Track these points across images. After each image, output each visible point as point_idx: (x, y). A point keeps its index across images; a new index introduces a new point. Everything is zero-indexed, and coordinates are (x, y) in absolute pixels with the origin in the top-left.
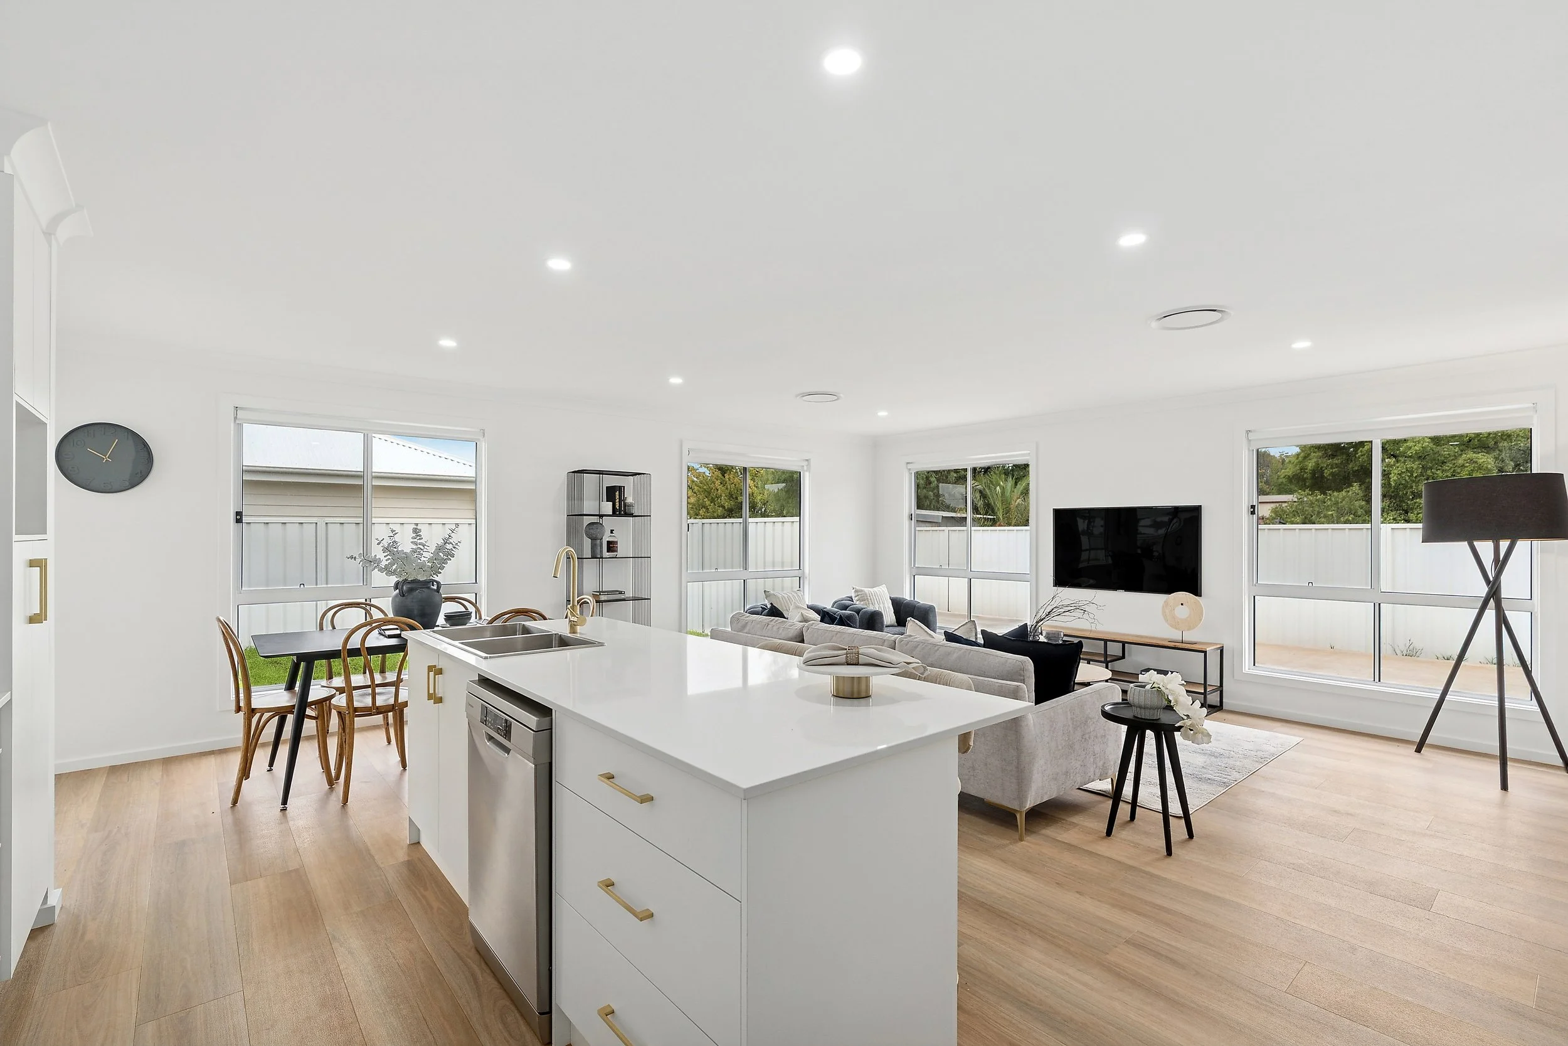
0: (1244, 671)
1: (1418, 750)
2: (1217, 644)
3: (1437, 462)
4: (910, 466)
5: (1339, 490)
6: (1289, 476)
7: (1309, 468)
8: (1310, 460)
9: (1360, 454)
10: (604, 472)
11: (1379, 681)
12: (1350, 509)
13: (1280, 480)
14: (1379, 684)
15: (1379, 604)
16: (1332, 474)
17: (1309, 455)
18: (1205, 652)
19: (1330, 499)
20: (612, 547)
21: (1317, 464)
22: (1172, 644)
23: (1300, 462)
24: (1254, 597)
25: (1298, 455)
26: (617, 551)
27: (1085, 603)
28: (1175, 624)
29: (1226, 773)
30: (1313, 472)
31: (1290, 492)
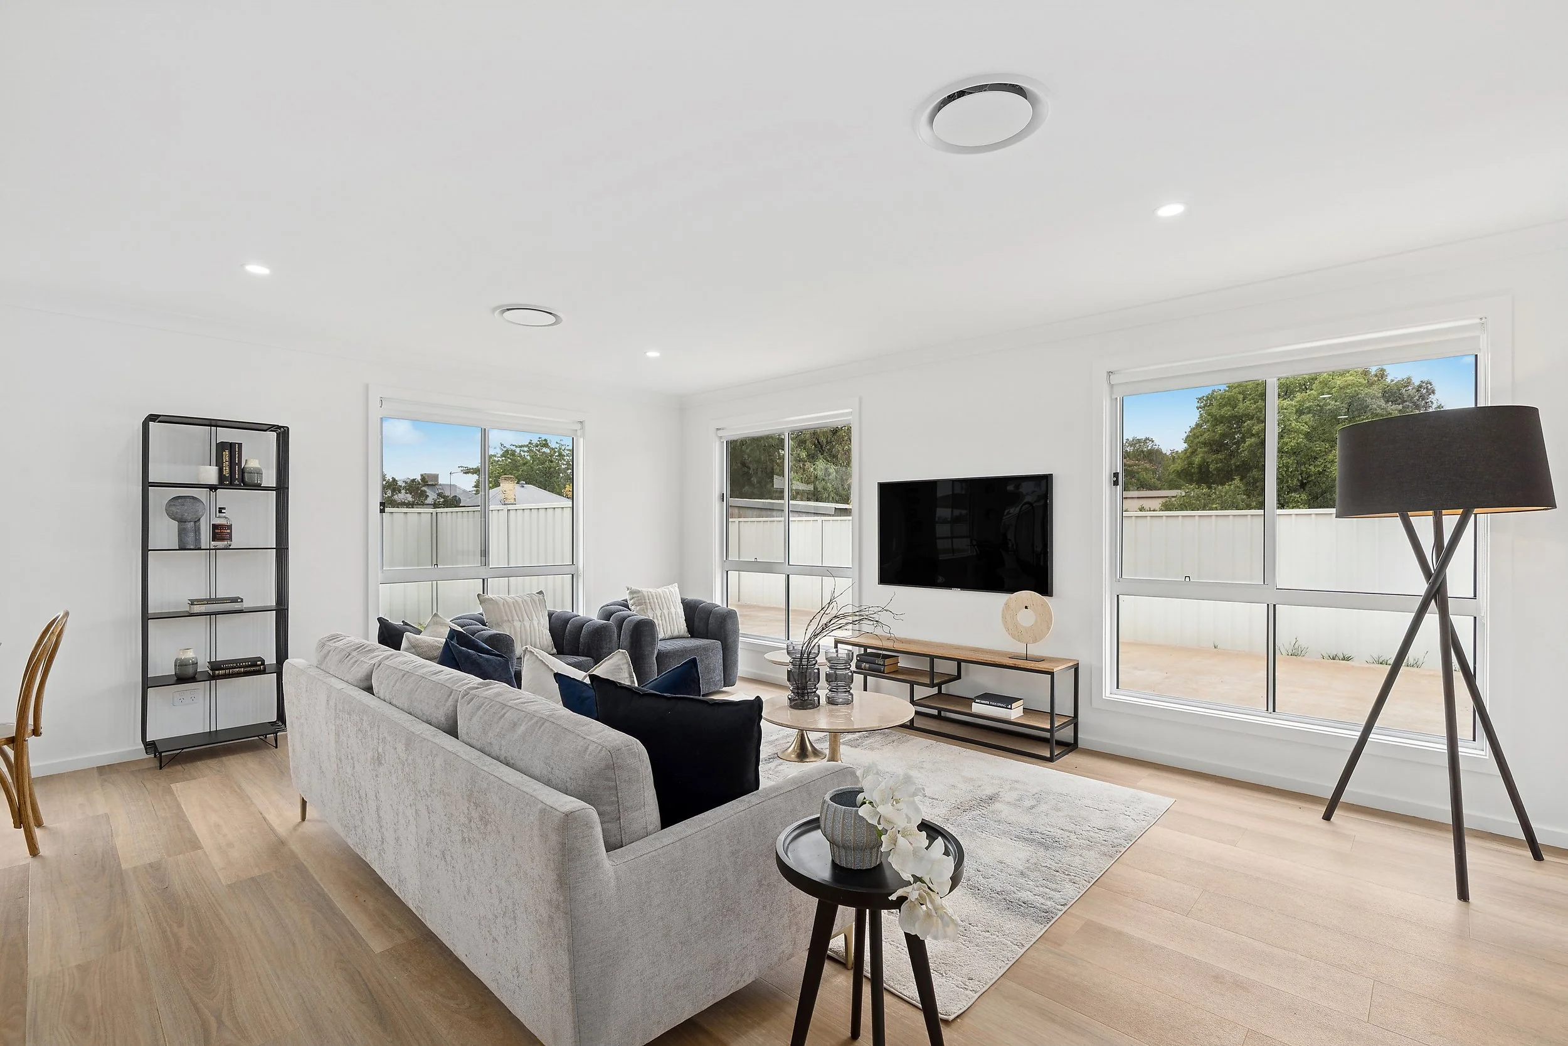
0: (1104, 698)
1: (1327, 817)
2: (1071, 660)
3: (1310, 457)
4: (720, 433)
5: (1223, 484)
6: (1178, 472)
7: (1196, 463)
8: (1197, 455)
9: (1241, 449)
10: (220, 423)
11: (1274, 711)
12: (1233, 503)
13: (1171, 477)
14: (1274, 715)
15: (1274, 605)
16: (1217, 469)
17: (1196, 450)
18: (1052, 674)
19: (1215, 493)
20: (220, 533)
21: (1203, 458)
22: (1011, 662)
23: (1188, 457)
24: (1118, 596)
25: (1186, 450)
26: (230, 539)
27: (876, 610)
28: (1016, 632)
29: (1054, 886)
30: (1200, 467)
31: (1178, 487)
